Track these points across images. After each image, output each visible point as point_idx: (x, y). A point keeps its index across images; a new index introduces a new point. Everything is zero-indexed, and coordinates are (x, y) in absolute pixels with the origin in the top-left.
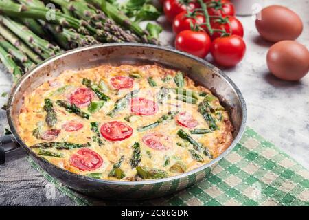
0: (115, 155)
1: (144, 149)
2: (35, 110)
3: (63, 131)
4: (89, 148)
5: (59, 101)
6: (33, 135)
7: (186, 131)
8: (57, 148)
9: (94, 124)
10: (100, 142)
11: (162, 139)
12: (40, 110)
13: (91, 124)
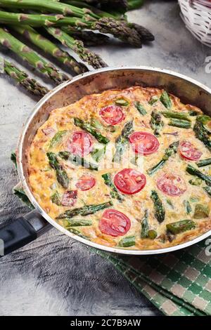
0: (139, 210)
1: (163, 197)
2: (42, 168)
3: (79, 191)
4: (112, 208)
5: (61, 153)
6: (53, 202)
7: (194, 165)
8: (82, 215)
9: (105, 177)
10: (119, 199)
11: (175, 182)
12: (47, 167)
13: (103, 176)
